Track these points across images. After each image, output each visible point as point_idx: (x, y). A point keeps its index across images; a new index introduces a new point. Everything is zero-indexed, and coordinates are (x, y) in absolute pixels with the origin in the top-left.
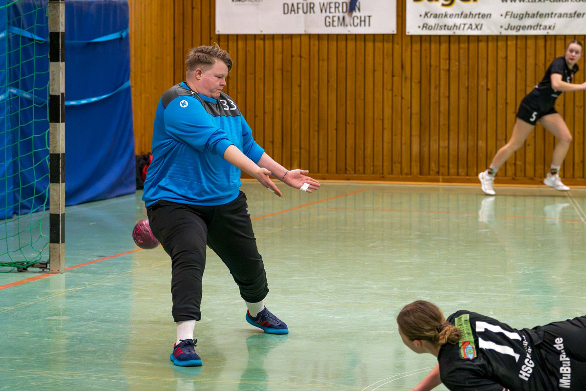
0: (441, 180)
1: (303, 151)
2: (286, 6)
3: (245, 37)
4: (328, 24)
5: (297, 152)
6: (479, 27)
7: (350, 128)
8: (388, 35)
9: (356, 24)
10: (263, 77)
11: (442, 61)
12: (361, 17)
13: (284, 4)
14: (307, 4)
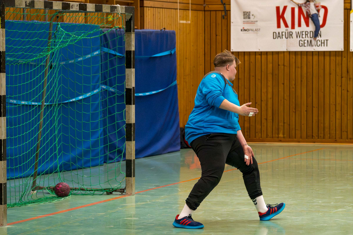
1: (285, 124)
2: (275, 34)
3: (249, 53)
4: (301, 45)
5: (282, 126)
7: (315, 110)
8: (339, 52)
9: (318, 45)
10: (260, 79)
12: (321, 40)
13: (274, 33)
14: (288, 32)
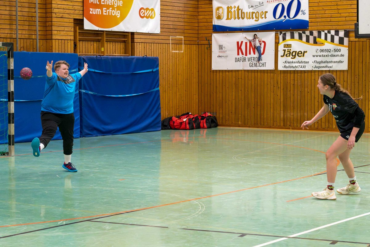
0: (291, 128)
3: (222, 71)
4: (250, 66)
5: (240, 117)
6: (305, 67)
7: (259, 107)
8: (272, 70)
9: (260, 66)
10: (228, 87)
11: (291, 80)
13: (235, 58)
14: (243, 58)
